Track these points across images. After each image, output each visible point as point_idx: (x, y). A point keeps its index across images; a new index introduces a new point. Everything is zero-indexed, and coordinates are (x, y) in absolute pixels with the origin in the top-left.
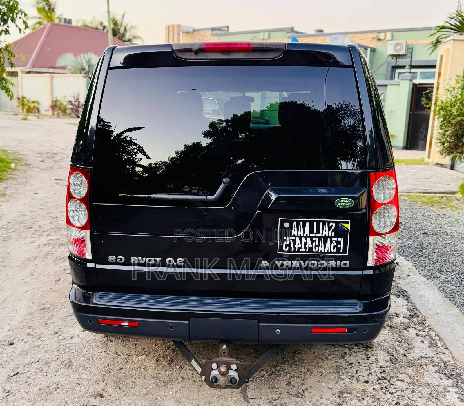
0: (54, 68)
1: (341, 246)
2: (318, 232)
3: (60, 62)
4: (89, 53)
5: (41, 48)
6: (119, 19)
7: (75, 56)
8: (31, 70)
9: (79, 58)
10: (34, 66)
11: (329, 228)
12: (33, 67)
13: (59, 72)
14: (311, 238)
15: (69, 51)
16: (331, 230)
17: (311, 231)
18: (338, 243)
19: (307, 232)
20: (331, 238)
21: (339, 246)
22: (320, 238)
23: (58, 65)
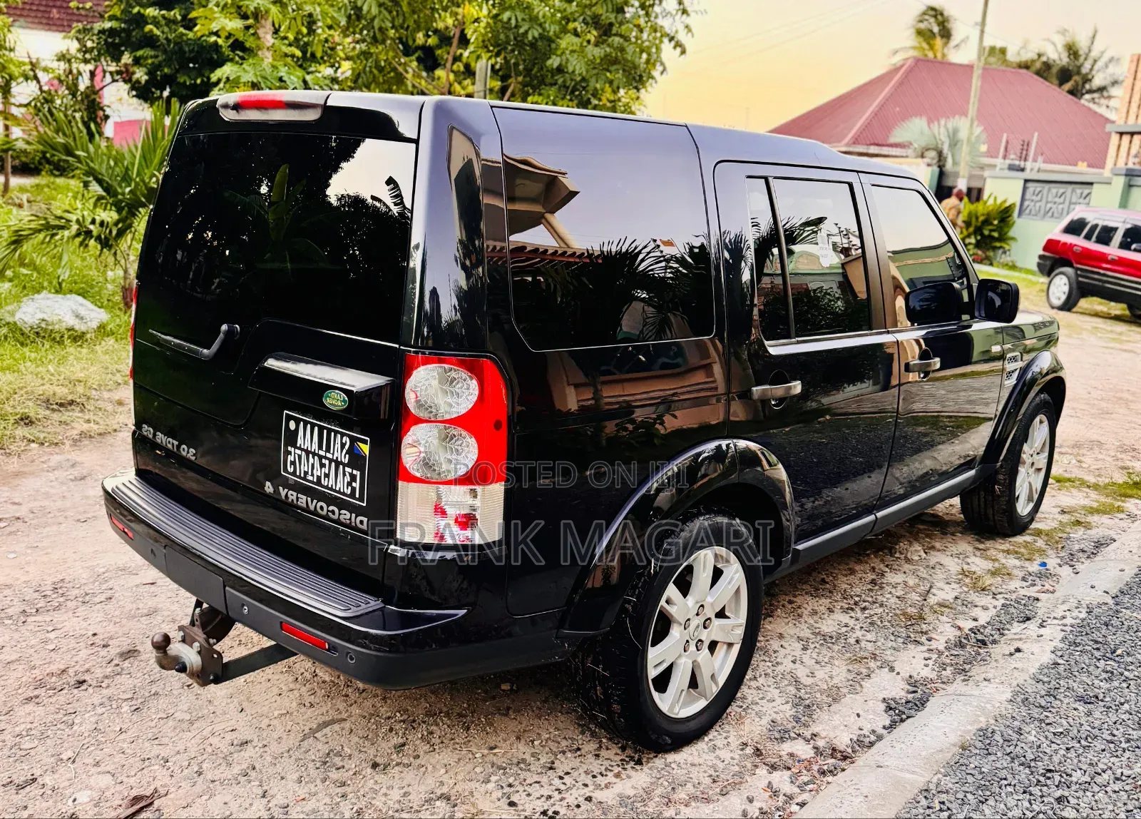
0: (877, 145)
1: (356, 485)
2: (328, 450)
3: (898, 135)
4: (957, 117)
5: (882, 107)
6: (1082, 45)
7: (930, 121)
8: (851, 149)
9: (935, 126)
10: (856, 141)
11: (343, 445)
12: (854, 143)
13: (898, 154)
14: (321, 457)
15: (918, 113)
16: (344, 451)
17: (320, 447)
18: (353, 478)
19: (315, 447)
20: (344, 465)
21: (354, 484)
22: (331, 461)
23: (892, 140)
